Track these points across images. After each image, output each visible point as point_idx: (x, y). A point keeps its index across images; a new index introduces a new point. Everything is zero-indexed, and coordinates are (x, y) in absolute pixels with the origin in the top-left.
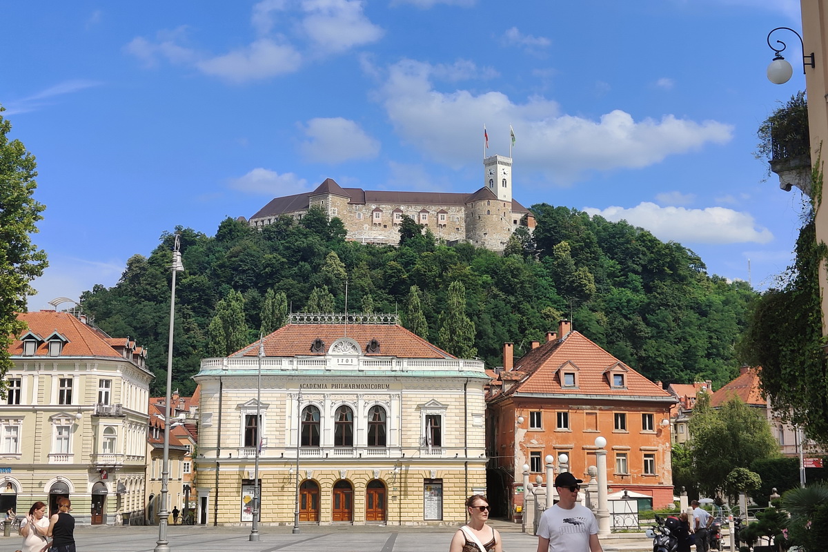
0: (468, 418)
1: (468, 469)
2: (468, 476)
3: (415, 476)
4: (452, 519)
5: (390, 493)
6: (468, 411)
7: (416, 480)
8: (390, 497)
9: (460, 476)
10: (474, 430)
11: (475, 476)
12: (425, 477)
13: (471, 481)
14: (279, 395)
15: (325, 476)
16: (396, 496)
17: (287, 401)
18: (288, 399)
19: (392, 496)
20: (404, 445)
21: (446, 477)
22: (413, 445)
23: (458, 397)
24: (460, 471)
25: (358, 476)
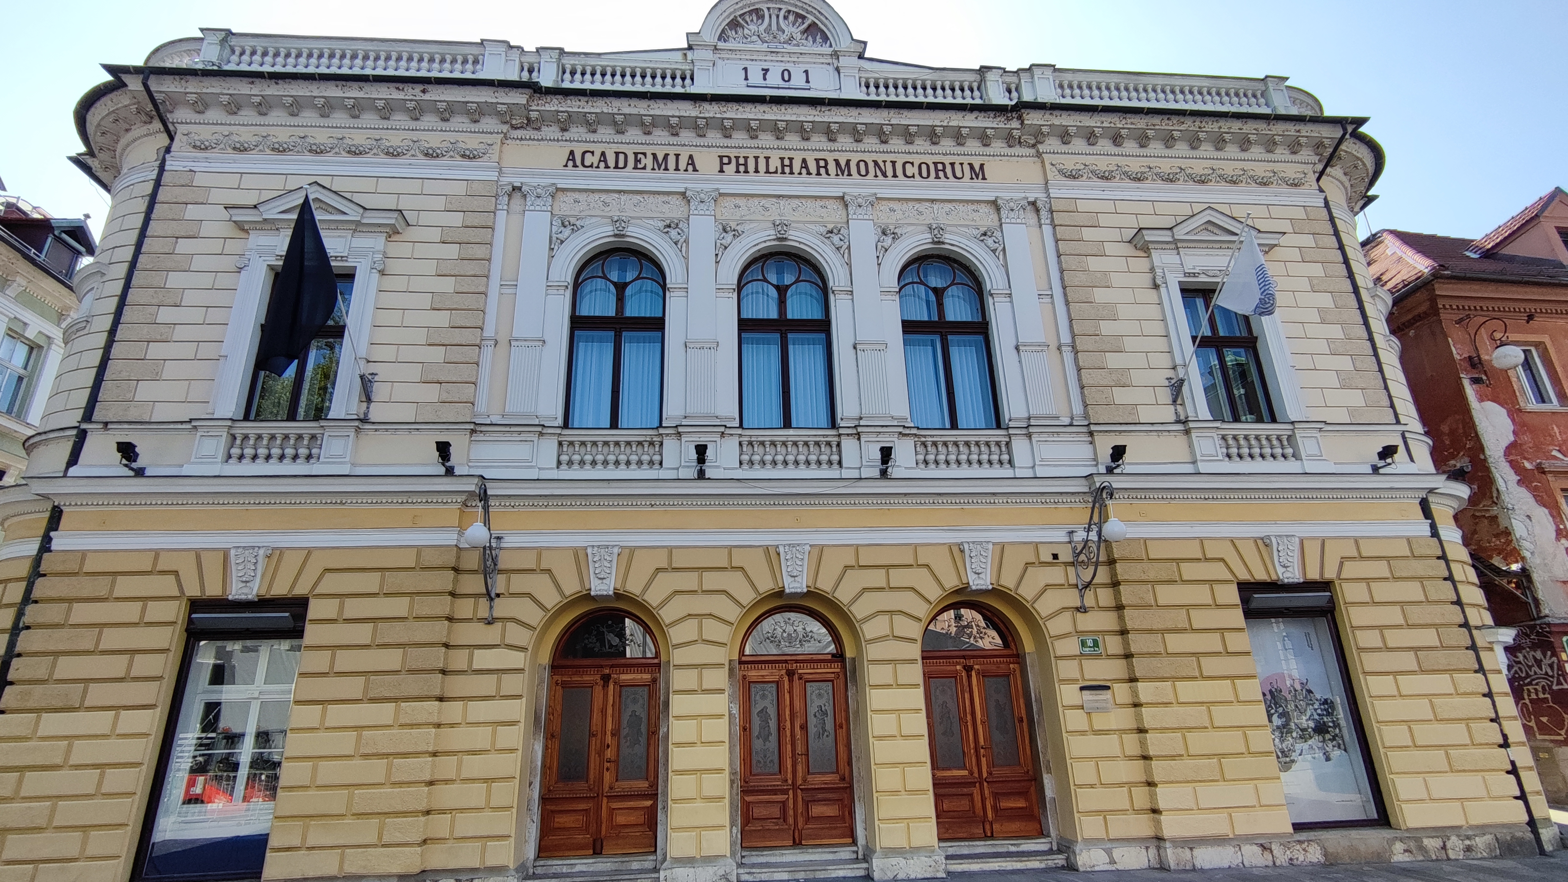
0: (1366, 305)
3: (1189, 571)
5: (1066, 669)
7: (1202, 594)
8: (1068, 694)
9: (1417, 568)
12: (1244, 576)
15: (689, 581)
16: (1108, 688)
17: (502, 215)
18: (505, 207)
19: (1082, 689)
20: (1104, 416)
21: (1351, 571)
22: (1145, 415)
23: (1301, 214)
24: (1409, 541)
25: (877, 579)
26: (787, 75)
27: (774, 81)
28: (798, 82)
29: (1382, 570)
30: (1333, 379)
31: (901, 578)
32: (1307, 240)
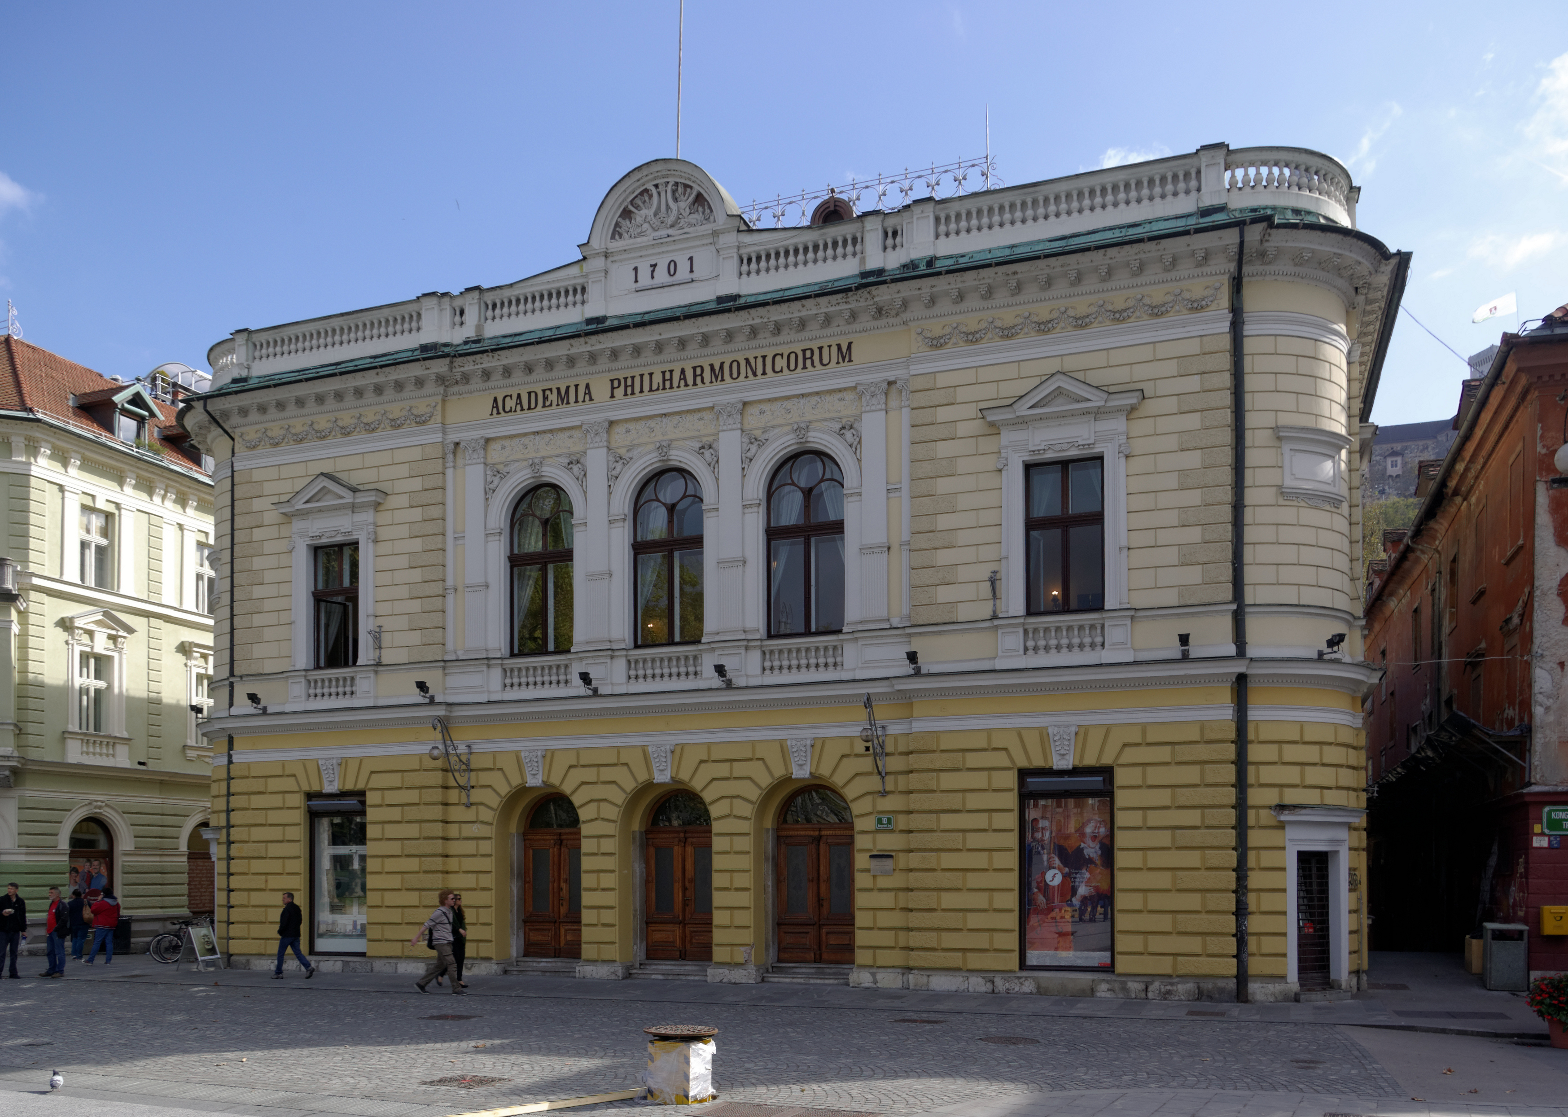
0: (1251, 457)
1: (1253, 715)
2: (1255, 753)
3: (973, 760)
4: (1165, 966)
5: (861, 842)
6: (1251, 420)
7: (979, 780)
8: (861, 861)
9: (1203, 752)
10: (1287, 514)
11: (1292, 753)
12: (1023, 763)
13: (1267, 774)
14: (416, 454)
15: (593, 773)
16: (891, 856)
17: (450, 472)
18: (452, 464)
19: (871, 857)
20: (924, 616)
21: (1129, 756)
22: (964, 613)
23: (1193, 347)
24: (1203, 725)
25: (723, 770)
26: (672, 268)
27: (661, 276)
28: (683, 272)
29: (1163, 755)
30: (1171, 555)
31: (740, 769)
32: (1193, 383)
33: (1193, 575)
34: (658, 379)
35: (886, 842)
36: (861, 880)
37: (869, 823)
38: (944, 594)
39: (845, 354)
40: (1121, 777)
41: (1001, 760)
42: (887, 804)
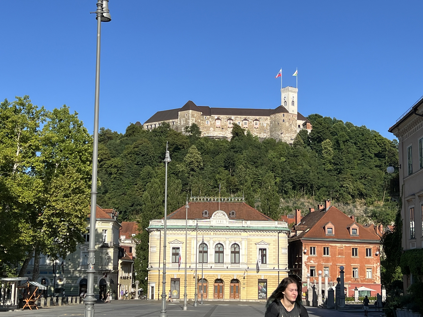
0: (279, 250)
1: (279, 275)
2: (280, 278)
3: (253, 278)
5: (241, 286)
6: (279, 246)
7: (254, 280)
8: (241, 288)
9: (275, 278)
10: (282, 255)
12: (259, 278)
15: (210, 277)
17: (192, 241)
20: (248, 263)
21: (269, 278)
22: (253, 263)
23: (275, 239)
24: (275, 276)
25: (226, 277)
26: (221, 221)
27: (219, 222)
28: (222, 222)
29: (272, 278)
30: (273, 259)
31: (228, 277)
32: (275, 243)
33: (275, 261)
34: (219, 234)
35: (244, 286)
36: (241, 290)
37: (242, 284)
38: (251, 261)
39: (240, 234)
40: (268, 280)
41: (256, 278)
42: (244, 282)
